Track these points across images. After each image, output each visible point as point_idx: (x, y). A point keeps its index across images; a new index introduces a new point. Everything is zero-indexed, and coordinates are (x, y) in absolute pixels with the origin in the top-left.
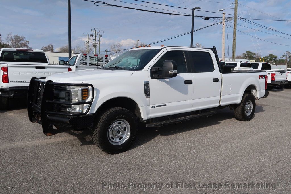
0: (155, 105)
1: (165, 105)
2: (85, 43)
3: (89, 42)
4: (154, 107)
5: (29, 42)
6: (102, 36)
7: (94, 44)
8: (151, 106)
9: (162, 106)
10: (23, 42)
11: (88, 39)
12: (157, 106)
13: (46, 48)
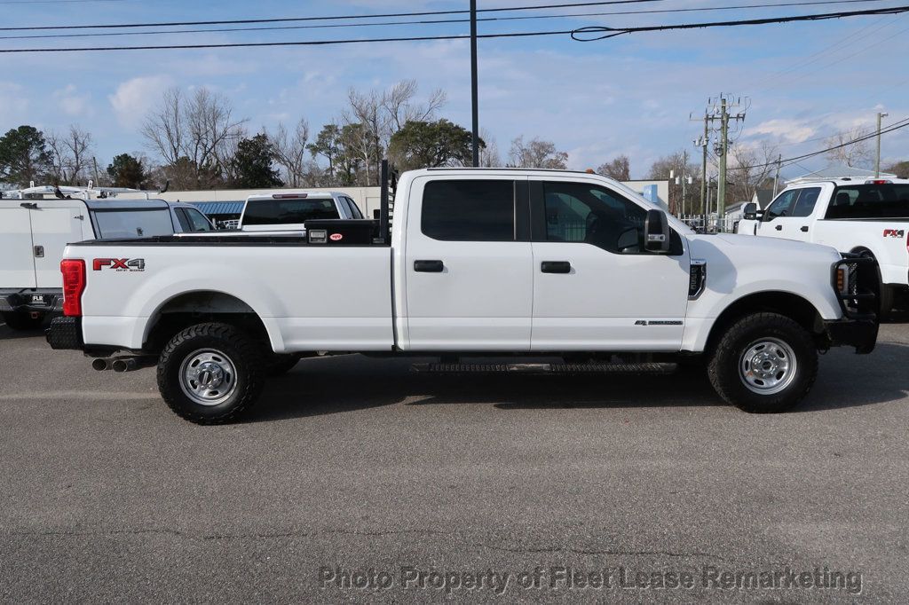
2: (697, 143)
3: (707, 141)
5: (567, 156)
6: (744, 115)
7: (717, 144)
10: (552, 157)
11: (707, 130)
13: (608, 167)
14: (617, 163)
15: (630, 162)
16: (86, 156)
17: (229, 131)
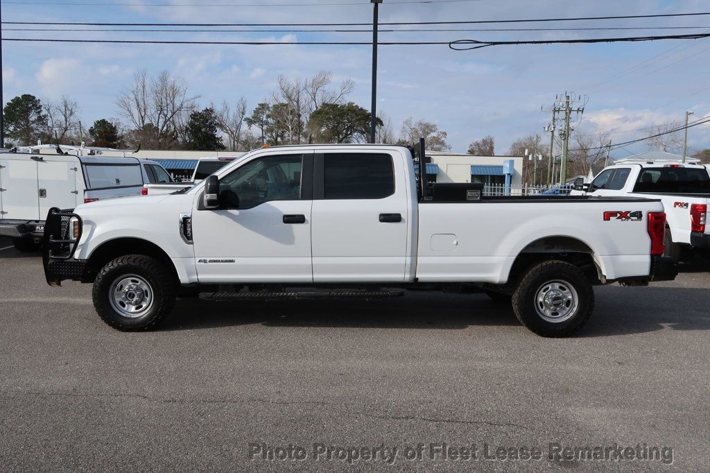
0: (208, 259)
1: (232, 261)
2: (546, 129)
3: (554, 127)
4: (205, 261)
6: (583, 109)
7: (561, 130)
8: (198, 259)
9: (226, 261)
10: (434, 134)
11: (554, 119)
12: (210, 261)
13: (478, 145)
14: (485, 142)
15: (495, 142)
16: (73, 119)
17: (185, 105)
